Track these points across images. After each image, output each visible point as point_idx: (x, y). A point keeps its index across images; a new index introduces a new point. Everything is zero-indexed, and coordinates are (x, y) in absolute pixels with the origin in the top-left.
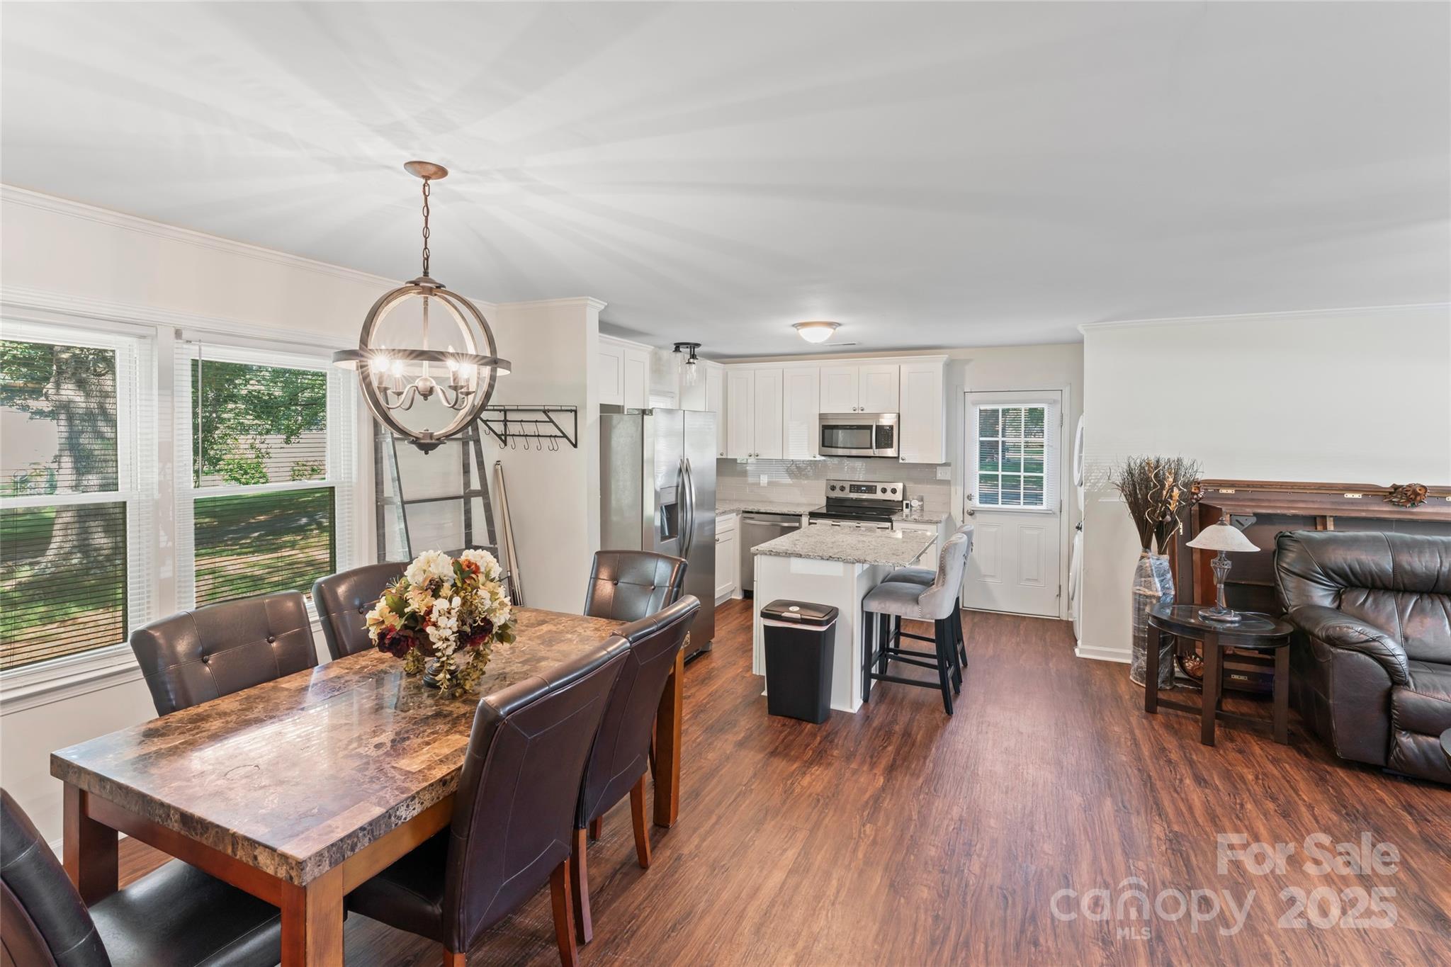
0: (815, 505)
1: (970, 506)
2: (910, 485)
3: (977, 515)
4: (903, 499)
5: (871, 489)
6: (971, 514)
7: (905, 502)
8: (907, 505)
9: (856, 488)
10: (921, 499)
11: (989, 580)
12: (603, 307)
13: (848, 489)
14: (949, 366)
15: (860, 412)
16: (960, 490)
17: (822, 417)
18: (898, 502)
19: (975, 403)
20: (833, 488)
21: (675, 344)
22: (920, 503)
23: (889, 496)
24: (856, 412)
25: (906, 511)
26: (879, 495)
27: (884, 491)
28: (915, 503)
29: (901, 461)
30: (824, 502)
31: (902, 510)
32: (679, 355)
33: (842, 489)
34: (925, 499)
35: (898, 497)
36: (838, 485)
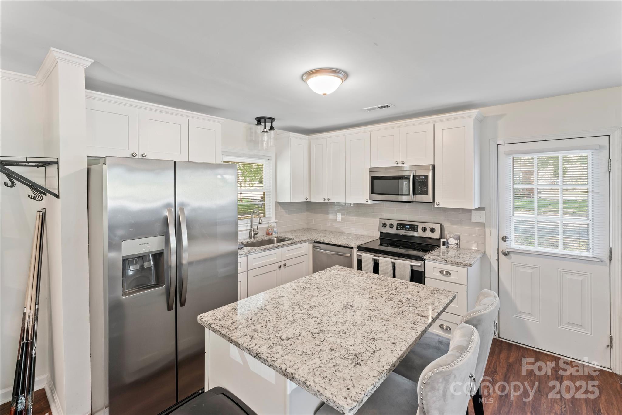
0: (370, 237)
1: (504, 247)
2: (447, 226)
3: (512, 255)
4: (441, 237)
5: (413, 228)
6: (506, 254)
7: (442, 240)
8: (444, 243)
9: (401, 226)
10: (458, 238)
11: (525, 317)
12: (89, 64)
13: (395, 227)
14: (480, 121)
15: (401, 165)
16: (494, 231)
17: (371, 170)
18: (436, 239)
19: (508, 154)
20: (384, 225)
21: (256, 118)
22: (456, 242)
23: (428, 234)
24: (398, 165)
25: (443, 248)
26: (419, 233)
27: (424, 230)
28: (452, 241)
29: (436, 206)
30: (377, 235)
31: (440, 247)
32: (259, 127)
33: (391, 226)
34: (461, 238)
35: (436, 235)
36: (388, 223)
